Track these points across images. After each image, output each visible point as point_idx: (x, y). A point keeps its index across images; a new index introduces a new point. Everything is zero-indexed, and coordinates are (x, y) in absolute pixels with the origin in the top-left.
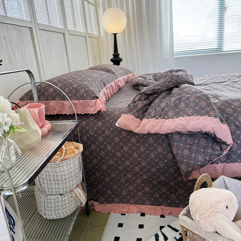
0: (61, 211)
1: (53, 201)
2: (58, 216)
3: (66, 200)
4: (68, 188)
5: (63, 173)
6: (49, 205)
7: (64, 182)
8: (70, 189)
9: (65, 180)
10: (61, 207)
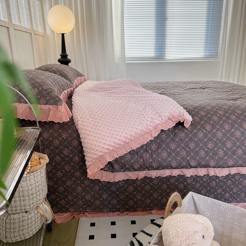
0: (26, 231)
1: (17, 221)
2: (22, 237)
3: (32, 218)
4: (35, 204)
5: (30, 188)
6: (12, 226)
7: (31, 197)
8: (37, 204)
9: (32, 194)
10: (27, 227)
